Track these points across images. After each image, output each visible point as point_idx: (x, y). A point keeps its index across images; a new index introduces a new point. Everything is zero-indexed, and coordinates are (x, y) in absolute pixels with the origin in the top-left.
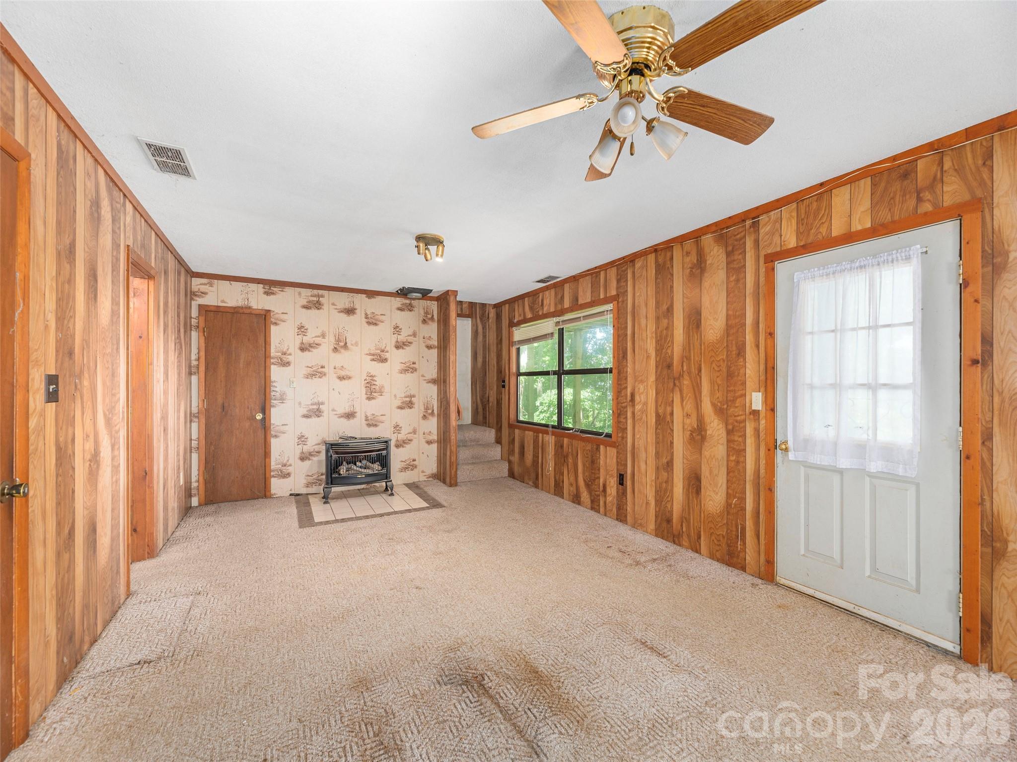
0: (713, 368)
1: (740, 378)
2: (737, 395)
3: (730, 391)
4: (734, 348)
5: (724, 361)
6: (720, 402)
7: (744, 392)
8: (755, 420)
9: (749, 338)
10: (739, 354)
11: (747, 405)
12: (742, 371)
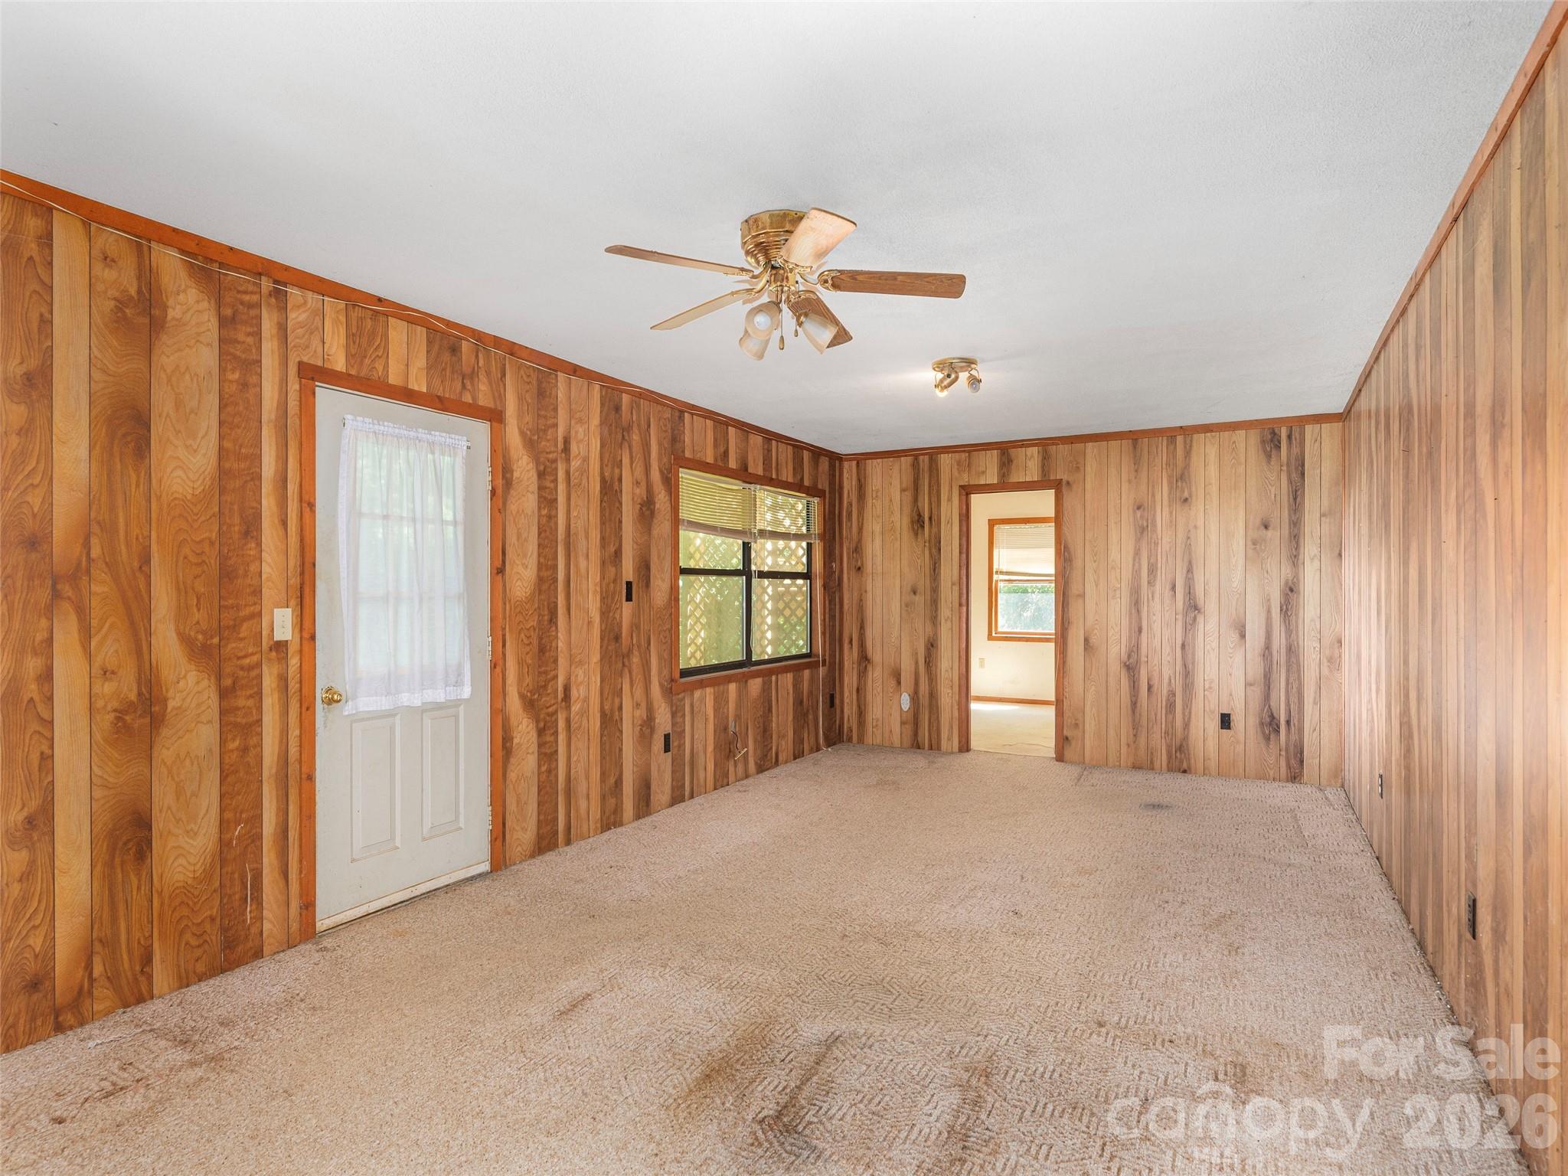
0: (185, 558)
1: (249, 581)
2: (242, 614)
3: (226, 607)
4: (237, 520)
5: (212, 543)
6: (204, 633)
7: (257, 608)
8: (279, 660)
9: (268, 504)
10: (247, 534)
11: (264, 633)
12: (253, 568)
